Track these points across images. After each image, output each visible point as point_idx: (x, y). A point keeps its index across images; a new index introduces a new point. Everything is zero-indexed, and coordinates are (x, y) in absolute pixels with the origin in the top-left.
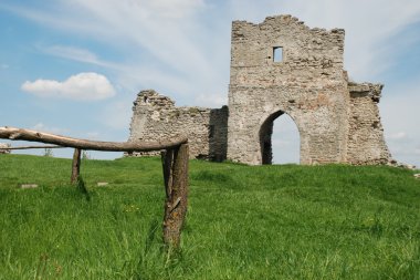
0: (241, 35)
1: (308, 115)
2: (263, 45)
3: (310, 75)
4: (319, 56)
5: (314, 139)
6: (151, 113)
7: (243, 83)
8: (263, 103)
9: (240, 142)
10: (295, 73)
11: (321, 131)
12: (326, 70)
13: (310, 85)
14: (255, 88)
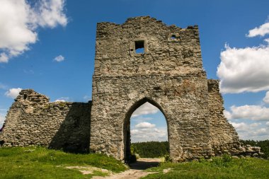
0: (105, 34)
1: (175, 101)
2: (125, 39)
3: (172, 64)
4: (179, 47)
5: (183, 126)
6: (25, 107)
7: (108, 74)
8: (127, 91)
9: (104, 131)
10: (157, 62)
11: (190, 117)
12: (187, 59)
13: (173, 73)
14: (119, 77)
